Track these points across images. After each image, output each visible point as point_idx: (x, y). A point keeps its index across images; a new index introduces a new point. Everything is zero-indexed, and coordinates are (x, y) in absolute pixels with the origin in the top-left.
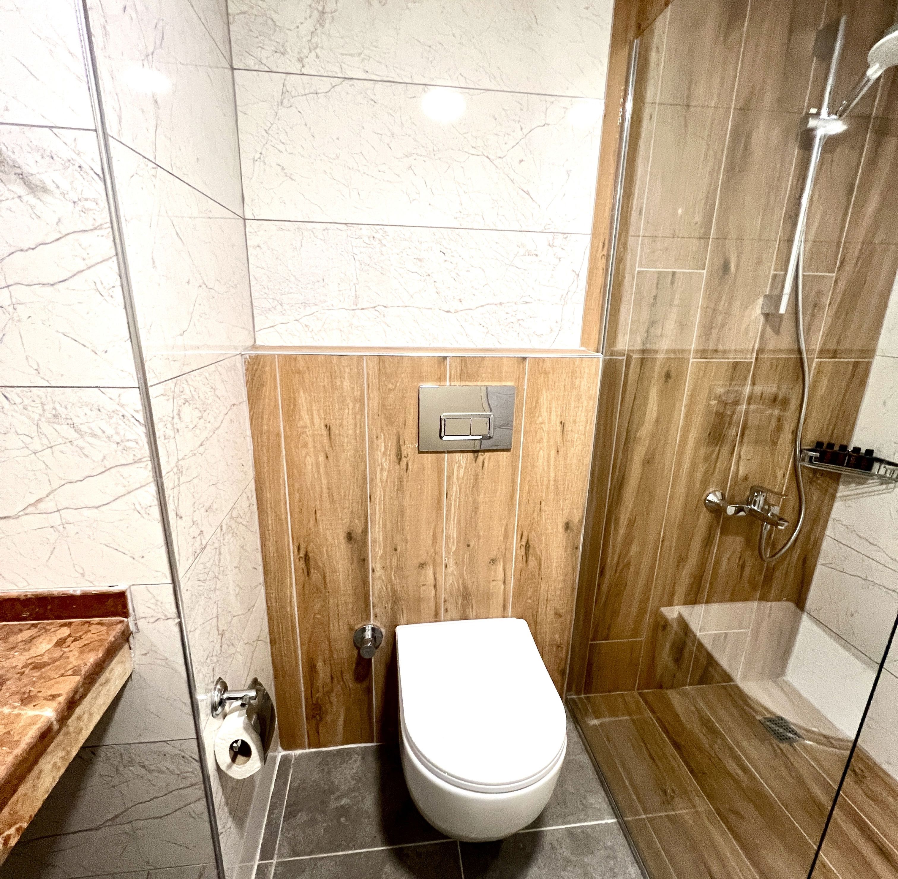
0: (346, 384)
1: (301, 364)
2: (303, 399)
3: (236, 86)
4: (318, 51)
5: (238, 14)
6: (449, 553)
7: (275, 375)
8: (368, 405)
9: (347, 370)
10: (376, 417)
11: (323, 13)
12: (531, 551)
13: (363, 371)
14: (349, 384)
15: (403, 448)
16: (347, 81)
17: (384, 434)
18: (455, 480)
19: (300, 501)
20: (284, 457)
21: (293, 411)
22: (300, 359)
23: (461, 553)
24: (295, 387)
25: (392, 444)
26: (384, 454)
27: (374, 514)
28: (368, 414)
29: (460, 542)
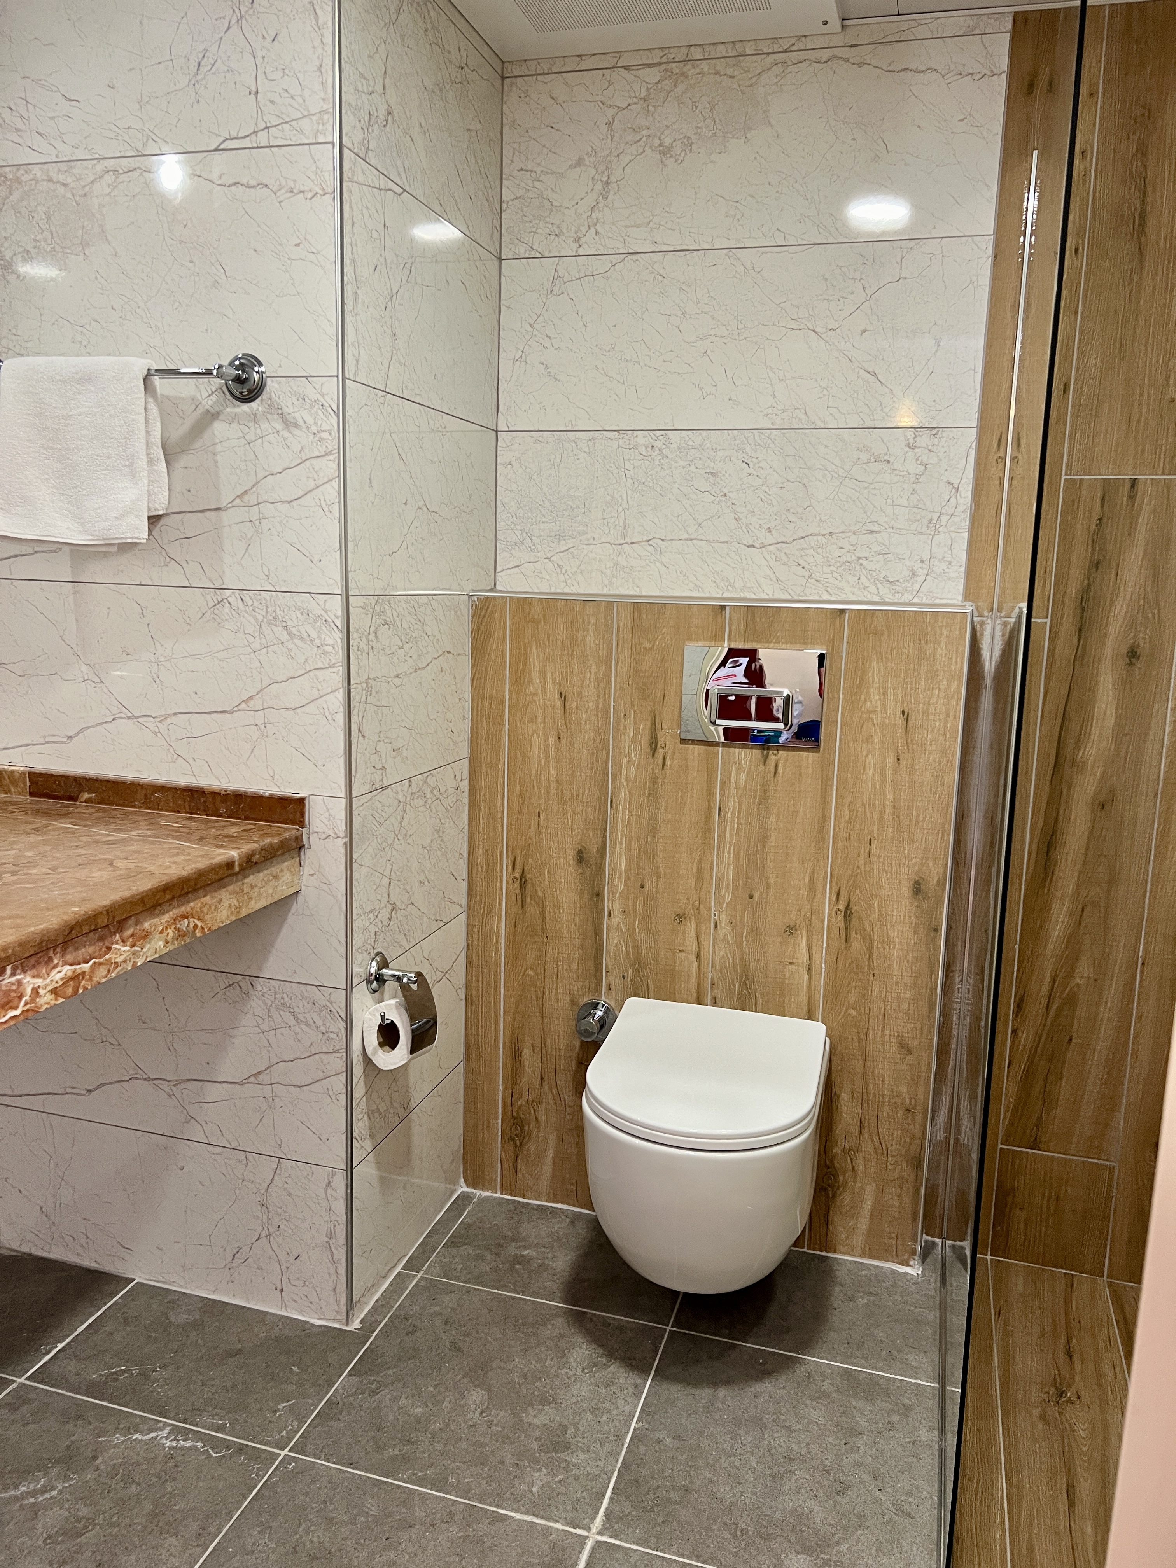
0: (590, 639)
1: (537, 610)
2: (535, 656)
3: (503, 278)
4: (598, 227)
5: (512, 200)
6: (721, 905)
7: (505, 624)
8: (616, 669)
9: (593, 620)
10: (626, 686)
11: (607, 183)
12: (854, 922)
13: (613, 621)
14: (593, 638)
15: (660, 734)
16: (630, 257)
17: (634, 712)
18: (733, 791)
19: (521, 795)
20: (507, 732)
21: (523, 671)
22: (535, 603)
23: (739, 907)
24: (527, 641)
25: (645, 726)
26: (633, 740)
27: (614, 828)
28: (615, 681)
29: (737, 889)
